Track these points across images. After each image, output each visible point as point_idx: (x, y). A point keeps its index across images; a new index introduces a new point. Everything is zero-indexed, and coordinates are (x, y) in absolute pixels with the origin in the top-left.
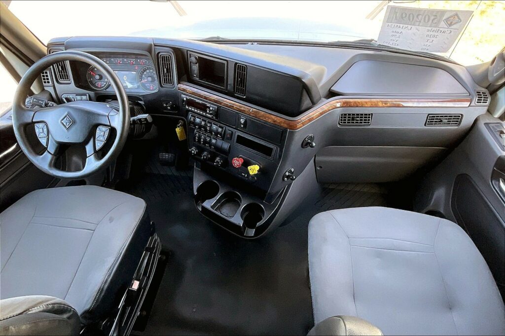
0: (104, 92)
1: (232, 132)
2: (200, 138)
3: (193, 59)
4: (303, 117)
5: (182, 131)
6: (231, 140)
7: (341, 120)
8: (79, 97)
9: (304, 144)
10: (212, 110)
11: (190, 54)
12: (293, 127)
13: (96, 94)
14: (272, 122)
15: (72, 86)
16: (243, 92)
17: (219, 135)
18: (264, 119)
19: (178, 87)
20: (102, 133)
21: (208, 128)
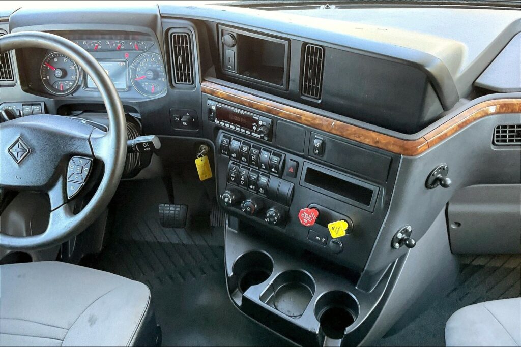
0: (69, 99)
1: (298, 163)
2: (238, 175)
3: (228, 39)
4: (429, 133)
5: (205, 163)
6: (295, 176)
7: (498, 137)
8: (27, 109)
9: (430, 181)
10: (263, 125)
11: (222, 30)
12: (411, 152)
13: (57, 102)
14: (371, 144)
15: (17, 90)
16: (317, 93)
17: (273, 170)
18: (358, 139)
19: (202, 88)
20: (79, 169)
21: (254, 157)
